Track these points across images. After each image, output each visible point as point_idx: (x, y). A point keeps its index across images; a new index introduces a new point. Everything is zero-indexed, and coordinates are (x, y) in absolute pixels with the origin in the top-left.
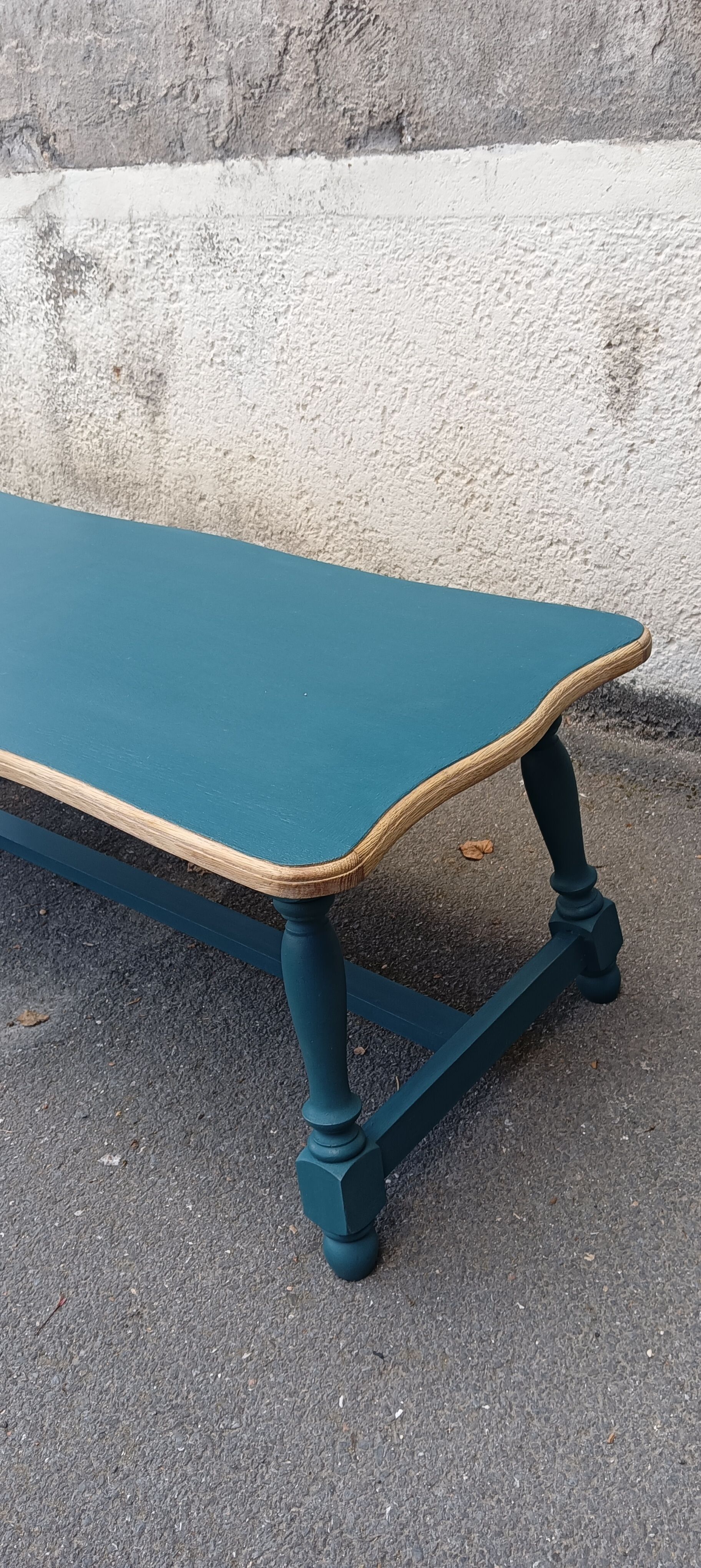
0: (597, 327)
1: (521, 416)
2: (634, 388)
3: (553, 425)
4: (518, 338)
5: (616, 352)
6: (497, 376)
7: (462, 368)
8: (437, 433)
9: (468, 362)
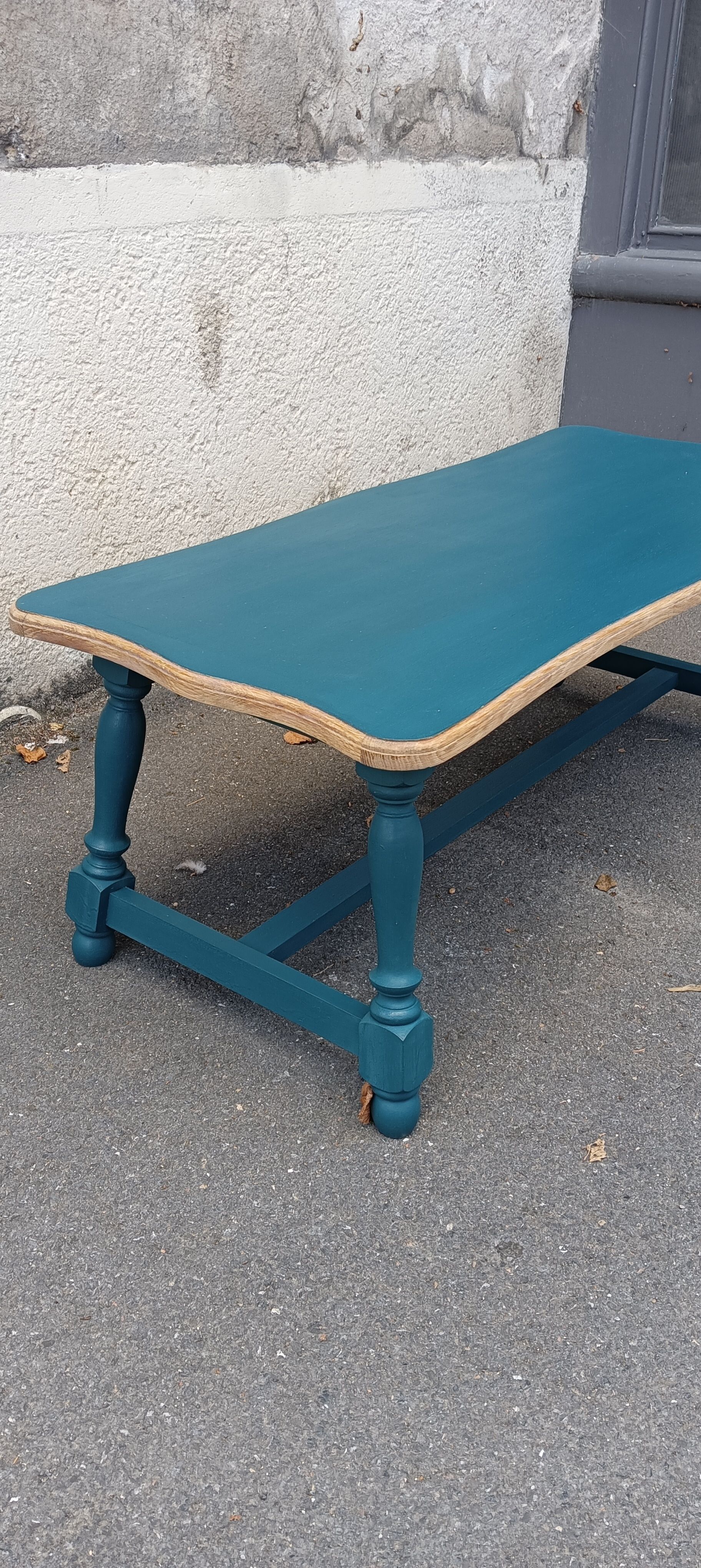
0: (191, 315)
1: (141, 406)
2: (218, 359)
3: (166, 407)
4: (135, 336)
5: (205, 333)
6: (119, 375)
7: (88, 375)
8: (69, 445)
9: (93, 367)
